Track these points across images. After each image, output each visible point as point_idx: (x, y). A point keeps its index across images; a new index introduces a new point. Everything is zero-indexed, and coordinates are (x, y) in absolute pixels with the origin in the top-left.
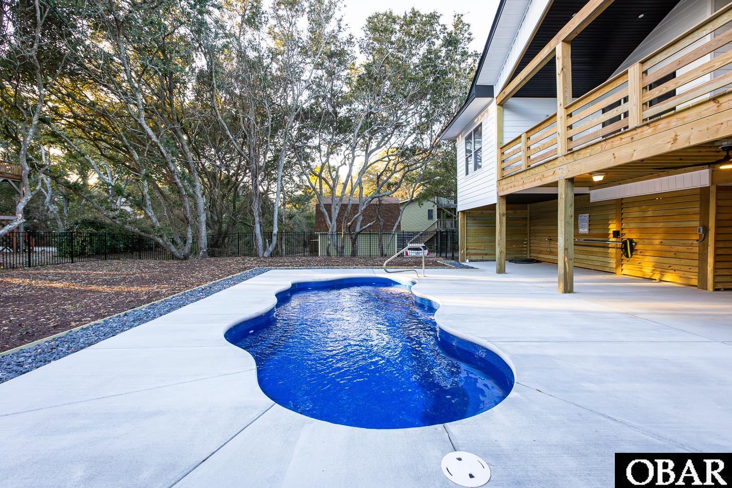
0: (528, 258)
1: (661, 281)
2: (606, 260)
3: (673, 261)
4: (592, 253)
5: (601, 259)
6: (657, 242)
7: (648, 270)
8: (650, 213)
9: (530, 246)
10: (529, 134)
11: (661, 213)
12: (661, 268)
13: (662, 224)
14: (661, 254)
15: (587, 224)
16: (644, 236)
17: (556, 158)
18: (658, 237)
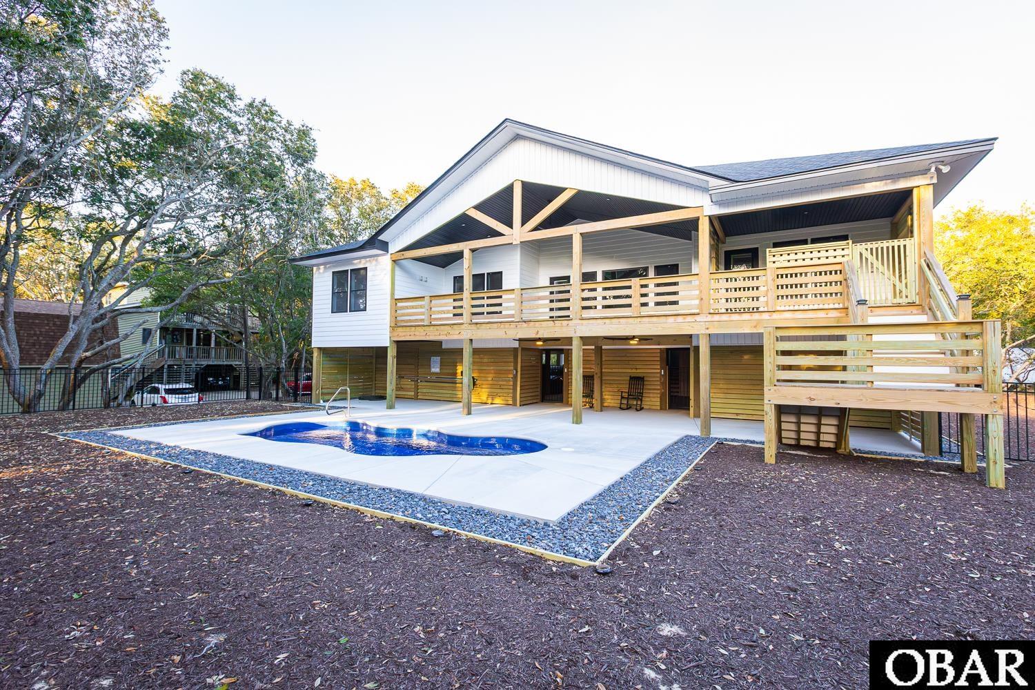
0: (373, 395)
1: (492, 404)
2: (454, 392)
3: (499, 391)
4: (442, 388)
5: (451, 392)
6: (490, 379)
7: (484, 398)
8: (485, 360)
9: (375, 384)
10: (433, 298)
11: (492, 360)
12: (492, 396)
13: (492, 368)
14: (492, 386)
15: (438, 365)
16: (482, 375)
17: (462, 324)
18: (491, 375)
